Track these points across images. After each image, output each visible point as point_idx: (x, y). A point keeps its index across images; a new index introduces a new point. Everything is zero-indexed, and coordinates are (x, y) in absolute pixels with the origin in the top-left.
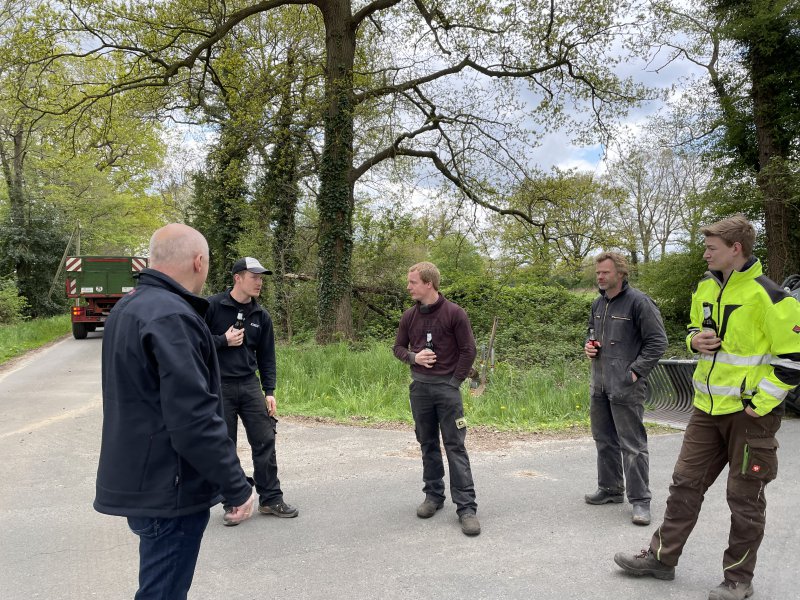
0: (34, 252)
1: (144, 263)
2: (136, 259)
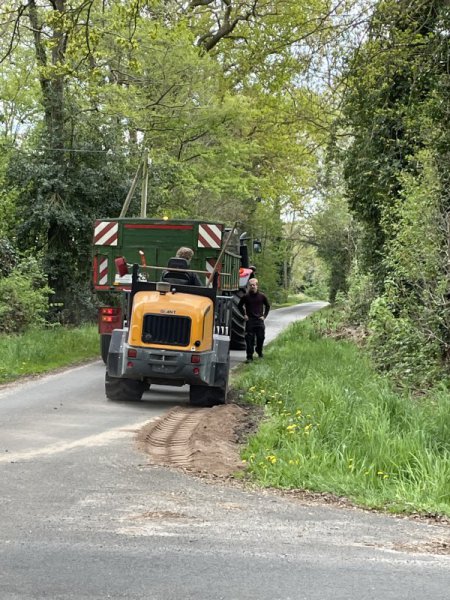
1: (218, 233)
2: (205, 225)
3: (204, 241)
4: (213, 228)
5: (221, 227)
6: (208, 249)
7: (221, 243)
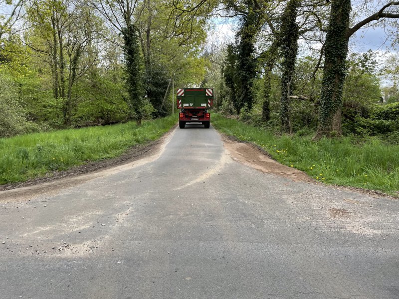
0: (155, 87)
1: (211, 91)
2: (208, 89)
3: (208, 94)
4: (210, 90)
5: (212, 90)
6: (209, 96)
7: (212, 94)
